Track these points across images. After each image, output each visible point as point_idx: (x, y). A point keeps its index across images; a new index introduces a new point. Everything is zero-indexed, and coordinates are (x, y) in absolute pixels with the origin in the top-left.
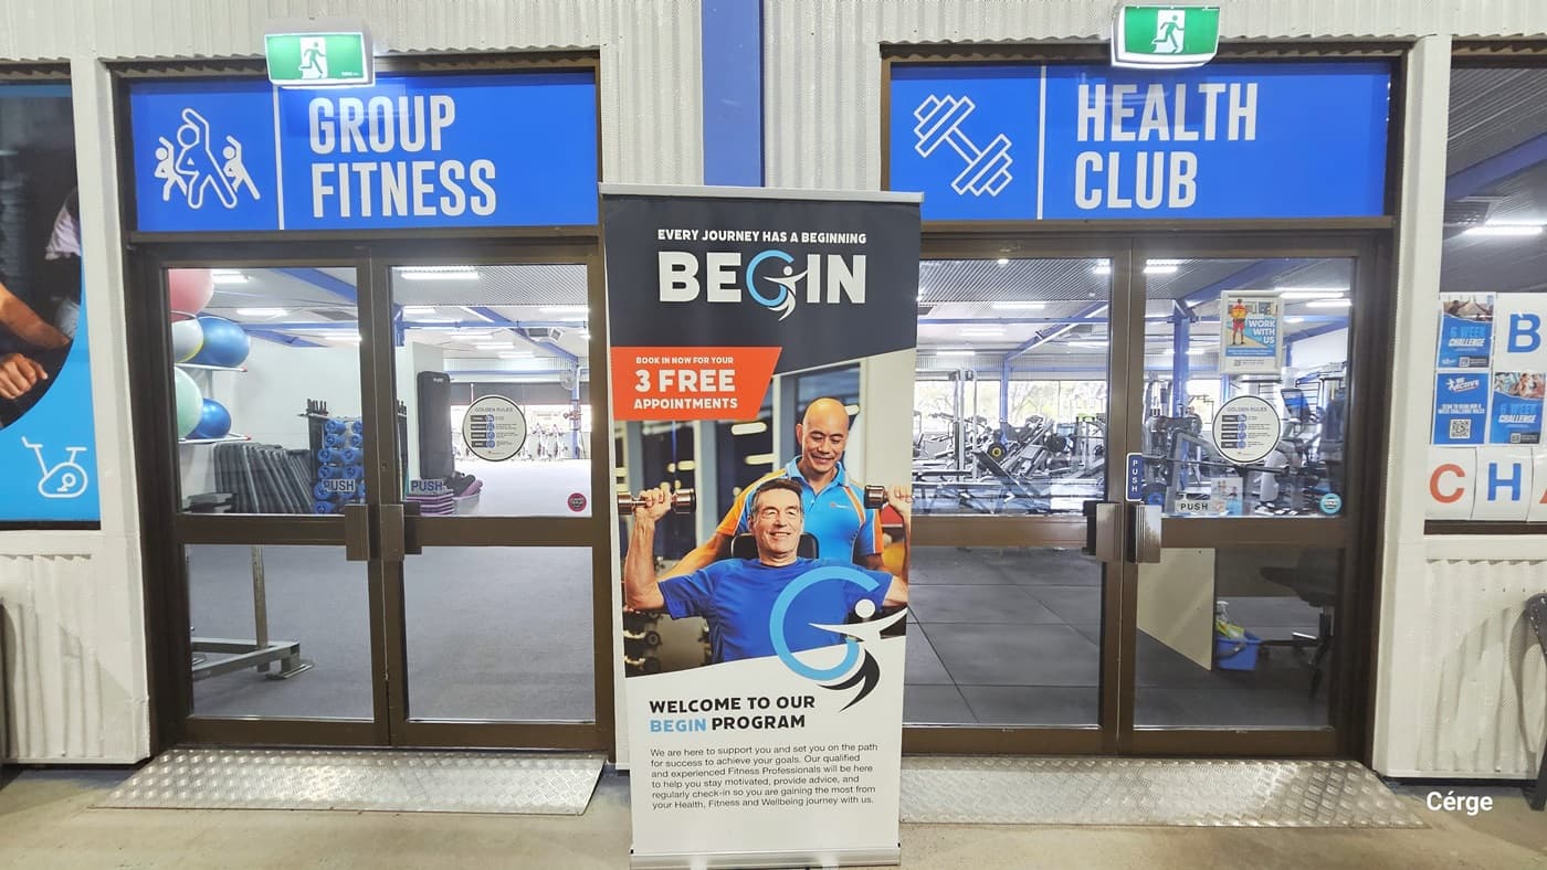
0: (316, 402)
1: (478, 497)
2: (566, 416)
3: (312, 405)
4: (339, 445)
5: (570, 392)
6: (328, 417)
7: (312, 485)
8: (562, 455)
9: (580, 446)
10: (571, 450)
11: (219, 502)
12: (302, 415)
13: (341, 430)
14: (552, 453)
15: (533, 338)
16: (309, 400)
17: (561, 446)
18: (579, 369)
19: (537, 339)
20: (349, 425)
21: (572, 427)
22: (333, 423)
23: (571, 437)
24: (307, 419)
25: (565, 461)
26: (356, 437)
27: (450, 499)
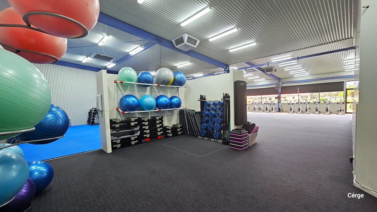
0: (202, 96)
1: (257, 133)
2: (276, 98)
3: (201, 97)
4: (209, 110)
5: (278, 90)
6: (206, 101)
7: (201, 124)
8: (274, 111)
9: (280, 108)
10: (277, 109)
11: (178, 127)
12: (199, 100)
13: (209, 105)
14: (271, 110)
15: (267, 73)
16: (201, 95)
17: (274, 108)
18: (281, 82)
19: (268, 73)
20: (211, 103)
21: (278, 102)
22: (207, 103)
23: (277, 105)
24: (200, 102)
25: (275, 113)
26: (213, 108)
27: (246, 135)
